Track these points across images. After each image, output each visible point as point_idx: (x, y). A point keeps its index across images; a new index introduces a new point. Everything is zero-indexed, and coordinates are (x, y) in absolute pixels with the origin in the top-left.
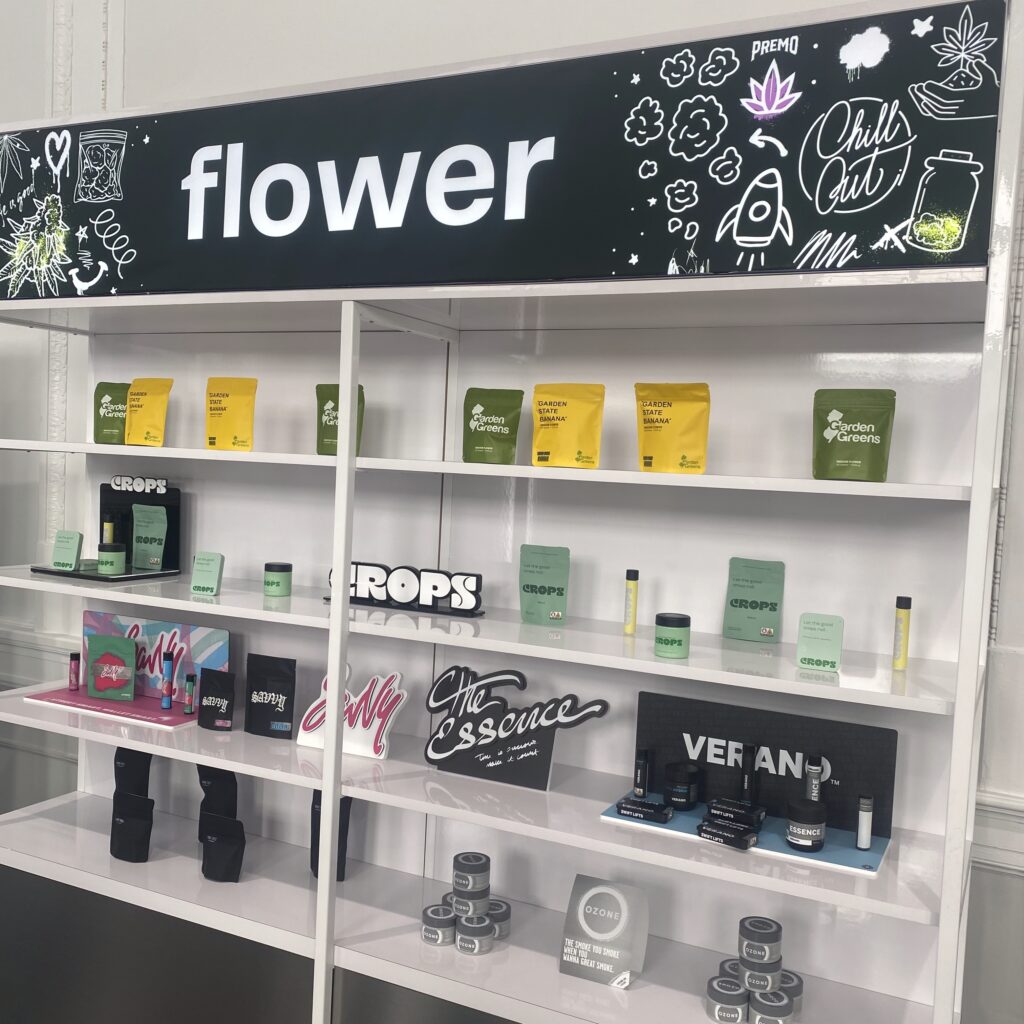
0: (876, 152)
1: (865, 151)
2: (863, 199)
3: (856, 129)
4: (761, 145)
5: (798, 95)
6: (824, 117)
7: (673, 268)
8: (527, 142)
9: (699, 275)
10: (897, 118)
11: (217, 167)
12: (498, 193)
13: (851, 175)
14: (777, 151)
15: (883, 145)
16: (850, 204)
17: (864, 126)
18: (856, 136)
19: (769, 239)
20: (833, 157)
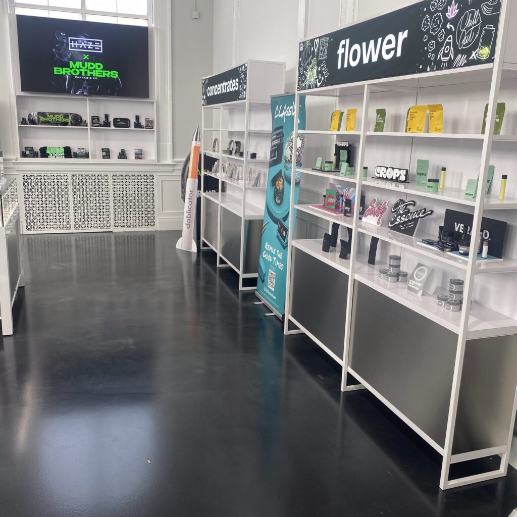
0: (473, 27)
1: (471, 27)
2: (469, 43)
3: (469, 20)
4: (449, 28)
5: (458, 10)
6: (463, 17)
7: (428, 69)
8: (402, 32)
9: (434, 71)
10: (478, 16)
11: (344, 46)
12: (395, 49)
13: (467, 35)
14: (452, 29)
15: (475, 25)
16: (466, 45)
17: (471, 19)
18: (469, 23)
19: (448, 58)
20: (464, 30)
